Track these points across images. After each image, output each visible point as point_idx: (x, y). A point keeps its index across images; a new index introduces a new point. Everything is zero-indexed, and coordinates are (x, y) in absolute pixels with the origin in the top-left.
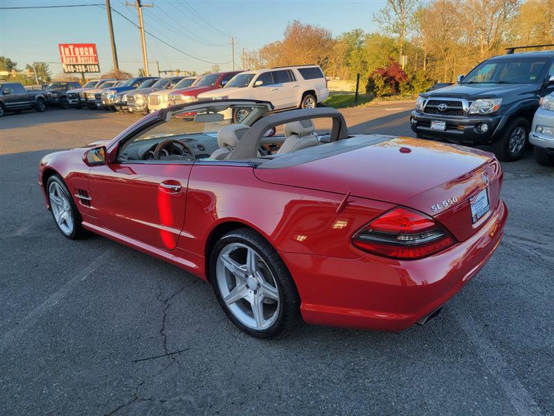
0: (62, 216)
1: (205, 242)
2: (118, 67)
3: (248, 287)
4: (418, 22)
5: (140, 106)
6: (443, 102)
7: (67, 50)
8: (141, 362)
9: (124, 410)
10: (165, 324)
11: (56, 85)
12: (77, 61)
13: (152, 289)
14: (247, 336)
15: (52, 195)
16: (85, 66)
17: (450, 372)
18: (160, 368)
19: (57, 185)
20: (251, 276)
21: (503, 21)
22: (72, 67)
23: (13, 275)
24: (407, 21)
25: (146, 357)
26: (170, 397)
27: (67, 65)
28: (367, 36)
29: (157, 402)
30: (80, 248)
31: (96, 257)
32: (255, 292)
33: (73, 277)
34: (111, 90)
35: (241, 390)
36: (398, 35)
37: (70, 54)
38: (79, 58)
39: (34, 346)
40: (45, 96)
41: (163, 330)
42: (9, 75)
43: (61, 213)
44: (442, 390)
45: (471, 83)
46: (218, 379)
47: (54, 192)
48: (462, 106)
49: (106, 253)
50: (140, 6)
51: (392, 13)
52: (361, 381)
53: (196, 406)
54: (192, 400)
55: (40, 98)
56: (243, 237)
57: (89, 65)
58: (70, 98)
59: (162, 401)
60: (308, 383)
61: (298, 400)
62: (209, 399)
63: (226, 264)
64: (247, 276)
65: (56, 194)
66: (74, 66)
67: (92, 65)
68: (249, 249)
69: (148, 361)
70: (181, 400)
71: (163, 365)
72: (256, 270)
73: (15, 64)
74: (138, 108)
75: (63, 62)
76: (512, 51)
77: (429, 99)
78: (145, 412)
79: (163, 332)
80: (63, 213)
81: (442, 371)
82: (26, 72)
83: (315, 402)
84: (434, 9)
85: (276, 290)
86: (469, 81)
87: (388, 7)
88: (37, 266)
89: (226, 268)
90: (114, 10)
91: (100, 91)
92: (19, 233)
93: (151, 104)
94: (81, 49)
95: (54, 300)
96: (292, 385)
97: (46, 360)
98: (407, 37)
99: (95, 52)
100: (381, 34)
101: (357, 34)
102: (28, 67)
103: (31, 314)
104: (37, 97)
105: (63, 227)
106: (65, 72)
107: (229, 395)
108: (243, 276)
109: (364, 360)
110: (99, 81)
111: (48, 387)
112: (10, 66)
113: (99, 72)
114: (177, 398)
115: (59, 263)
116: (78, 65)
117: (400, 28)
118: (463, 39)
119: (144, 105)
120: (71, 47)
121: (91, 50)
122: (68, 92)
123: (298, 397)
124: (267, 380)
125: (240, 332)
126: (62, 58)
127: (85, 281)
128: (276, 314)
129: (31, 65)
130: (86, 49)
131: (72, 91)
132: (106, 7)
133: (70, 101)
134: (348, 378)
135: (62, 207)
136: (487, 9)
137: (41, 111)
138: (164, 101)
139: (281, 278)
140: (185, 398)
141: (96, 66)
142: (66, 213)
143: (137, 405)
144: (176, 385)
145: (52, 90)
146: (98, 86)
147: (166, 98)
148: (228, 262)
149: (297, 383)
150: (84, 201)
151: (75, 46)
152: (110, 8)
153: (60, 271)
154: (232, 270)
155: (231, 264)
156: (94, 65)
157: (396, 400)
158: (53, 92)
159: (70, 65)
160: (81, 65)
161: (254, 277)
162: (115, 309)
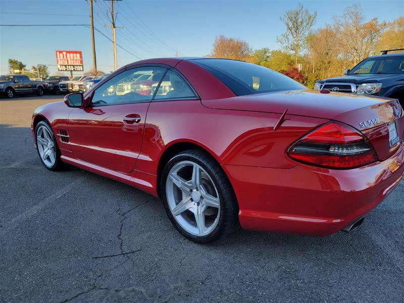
0: (46, 153)
1: (158, 163)
2: (96, 68)
3: (192, 200)
4: (308, 44)
5: (110, 93)
6: (336, 86)
7: (61, 55)
8: (101, 259)
9: (83, 296)
10: (122, 231)
11: (52, 78)
12: (68, 63)
13: (112, 206)
14: (191, 242)
15: (39, 137)
16: (74, 66)
17: (372, 278)
18: (116, 264)
19: (45, 128)
20: (195, 190)
21: (370, 43)
22: (64, 67)
23: (4, 192)
24: (301, 43)
25: (105, 256)
26: (124, 287)
27: (61, 65)
28: (273, 53)
29: (112, 291)
30: (58, 177)
31: (70, 183)
32: (198, 204)
33: (50, 195)
34: (90, 81)
35: (186, 284)
36: (294, 52)
37: (64, 58)
38: (69, 61)
39: (12, 243)
40: (44, 85)
41: (120, 235)
42: (20, 73)
43: (45, 151)
44: (368, 292)
45: (356, 74)
46: (166, 275)
47: (41, 134)
48: (351, 88)
49: (78, 180)
50: (114, 27)
51: (290, 37)
52: (293, 282)
53: (147, 296)
54: (143, 291)
55: (40, 87)
56: (190, 155)
57: (76, 66)
58: (61, 87)
59: (117, 291)
60: (246, 281)
61: (238, 294)
62: (158, 290)
63: (175, 181)
64: (191, 191)
65: (43, 136)
66: (66, 66)
67: (78, 66)
68: (195, 165)
69: (106, 258)
70: (133, 290)
71: (119, 262)
72: (200, 184)
73: (24, 66)
74: (109, 94)
75: (58, 63)
76: (386, 52)
77: (325, 84)
78: (101, 299)
79: (121, 237)
80: (47, 151)
81: (365, 276)
82: (32, 71)
83: (254, 297)
84: (320, 35)
85: (218, 199)
86: (355, 73)
87: (287, 33)
88: (24, 187)
89: (174, 184)
90: (96, 29)
91: (82, 83)
92: (13, 166)
93: (118, 91)
94: (72, 55)
95: (34, 210)
96: (232, 282)
97: (21, 255)
98: (301, 53)
99: (81, 57)
100: (283, 51)
101: (265, 51)
102: (34, 68)
103: (13, 220)
104: (38, 86)
105: (46, 162)
106: (59, 70)
107: (176, 288)
108: (189, 190)
109: (294, 264)
110: (83, 76)
111: (20, 275)
112: (21, 66)
113: (83, 70)
114: (130, 289)
115: (40, 186)
116: (68, 65)
117: (295, 47)
118: (341, 56)
119: (113, 92)
120: (65, 53)
121: (78, 55)
122: (60, 83)
123: (238, 292)
124: (209, 277)
125: (184, 239)
126: (58, 60)
127: (59, 199)
128: (216, 221)
129: (36, 66)
130: (75, 55)
131: (63, 82)
132: (91, 27)
133: (61, 89)
134: (281, 279)
135: (47, 146)
136: (358, 35)
137: (40, 96)
138: (128, 89)
139: (222, 187)
140: (137, 289)
141: (81, 67)
142: (49, 150)
143: (95, 293)
144: (130, 278)
145: (49, 81)
146: (82, 79)
147: (129, 87)
148: (176, 179)
149: (236, 281)
150: (64, 139)
151: (67, 52)
152: (93, 27)
153: (40, 191)
154: (179, 186)
155: (179, 180)
156: (80, 66)
157: (327, 299)
158: (49, 83)
159: (63, 65)
160: (71, 65)
161: (197, 190)
162: (82, 219)
